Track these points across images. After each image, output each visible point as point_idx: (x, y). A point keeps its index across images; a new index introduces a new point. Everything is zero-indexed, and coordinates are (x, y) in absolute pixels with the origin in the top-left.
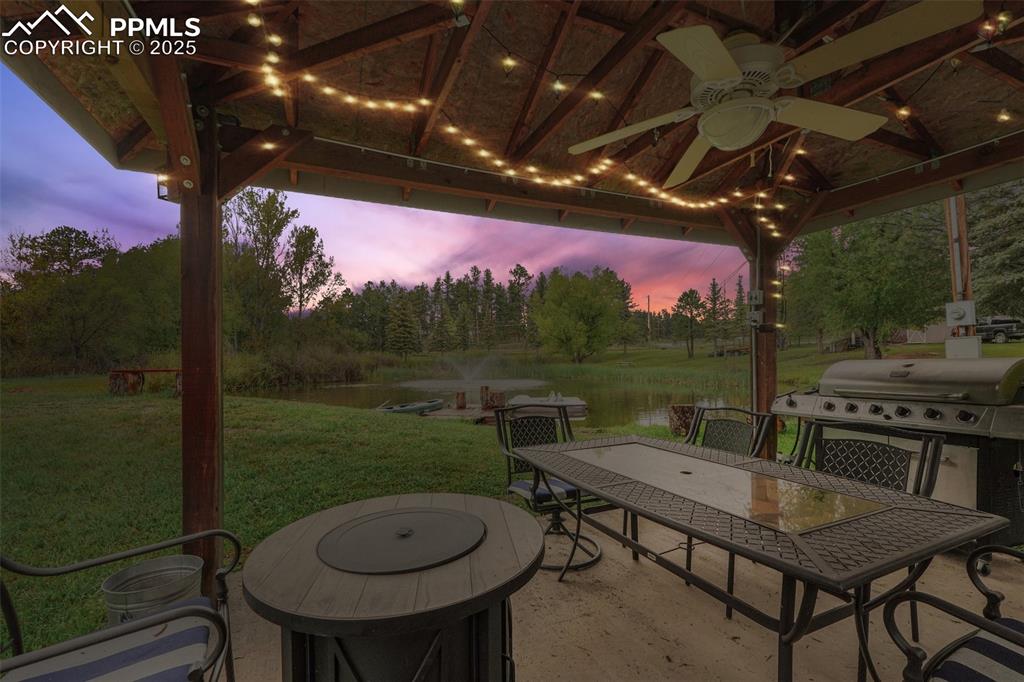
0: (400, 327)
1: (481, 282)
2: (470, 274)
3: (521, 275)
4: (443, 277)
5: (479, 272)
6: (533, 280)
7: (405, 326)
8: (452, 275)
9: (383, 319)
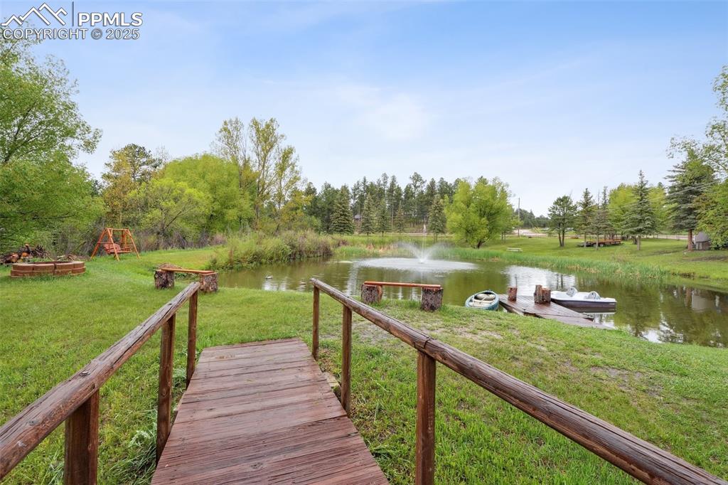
0: (341, 215)
1: (388, 185)
2: (381, 179)
3: (417, 180)
4: (362, 180)
5: (387, 178)
6: (426, 184)
7: (346, 215)
8: (367, 179)
9: (329, 210)
